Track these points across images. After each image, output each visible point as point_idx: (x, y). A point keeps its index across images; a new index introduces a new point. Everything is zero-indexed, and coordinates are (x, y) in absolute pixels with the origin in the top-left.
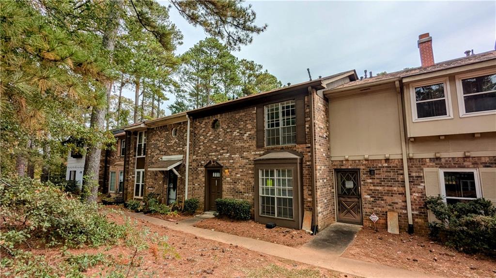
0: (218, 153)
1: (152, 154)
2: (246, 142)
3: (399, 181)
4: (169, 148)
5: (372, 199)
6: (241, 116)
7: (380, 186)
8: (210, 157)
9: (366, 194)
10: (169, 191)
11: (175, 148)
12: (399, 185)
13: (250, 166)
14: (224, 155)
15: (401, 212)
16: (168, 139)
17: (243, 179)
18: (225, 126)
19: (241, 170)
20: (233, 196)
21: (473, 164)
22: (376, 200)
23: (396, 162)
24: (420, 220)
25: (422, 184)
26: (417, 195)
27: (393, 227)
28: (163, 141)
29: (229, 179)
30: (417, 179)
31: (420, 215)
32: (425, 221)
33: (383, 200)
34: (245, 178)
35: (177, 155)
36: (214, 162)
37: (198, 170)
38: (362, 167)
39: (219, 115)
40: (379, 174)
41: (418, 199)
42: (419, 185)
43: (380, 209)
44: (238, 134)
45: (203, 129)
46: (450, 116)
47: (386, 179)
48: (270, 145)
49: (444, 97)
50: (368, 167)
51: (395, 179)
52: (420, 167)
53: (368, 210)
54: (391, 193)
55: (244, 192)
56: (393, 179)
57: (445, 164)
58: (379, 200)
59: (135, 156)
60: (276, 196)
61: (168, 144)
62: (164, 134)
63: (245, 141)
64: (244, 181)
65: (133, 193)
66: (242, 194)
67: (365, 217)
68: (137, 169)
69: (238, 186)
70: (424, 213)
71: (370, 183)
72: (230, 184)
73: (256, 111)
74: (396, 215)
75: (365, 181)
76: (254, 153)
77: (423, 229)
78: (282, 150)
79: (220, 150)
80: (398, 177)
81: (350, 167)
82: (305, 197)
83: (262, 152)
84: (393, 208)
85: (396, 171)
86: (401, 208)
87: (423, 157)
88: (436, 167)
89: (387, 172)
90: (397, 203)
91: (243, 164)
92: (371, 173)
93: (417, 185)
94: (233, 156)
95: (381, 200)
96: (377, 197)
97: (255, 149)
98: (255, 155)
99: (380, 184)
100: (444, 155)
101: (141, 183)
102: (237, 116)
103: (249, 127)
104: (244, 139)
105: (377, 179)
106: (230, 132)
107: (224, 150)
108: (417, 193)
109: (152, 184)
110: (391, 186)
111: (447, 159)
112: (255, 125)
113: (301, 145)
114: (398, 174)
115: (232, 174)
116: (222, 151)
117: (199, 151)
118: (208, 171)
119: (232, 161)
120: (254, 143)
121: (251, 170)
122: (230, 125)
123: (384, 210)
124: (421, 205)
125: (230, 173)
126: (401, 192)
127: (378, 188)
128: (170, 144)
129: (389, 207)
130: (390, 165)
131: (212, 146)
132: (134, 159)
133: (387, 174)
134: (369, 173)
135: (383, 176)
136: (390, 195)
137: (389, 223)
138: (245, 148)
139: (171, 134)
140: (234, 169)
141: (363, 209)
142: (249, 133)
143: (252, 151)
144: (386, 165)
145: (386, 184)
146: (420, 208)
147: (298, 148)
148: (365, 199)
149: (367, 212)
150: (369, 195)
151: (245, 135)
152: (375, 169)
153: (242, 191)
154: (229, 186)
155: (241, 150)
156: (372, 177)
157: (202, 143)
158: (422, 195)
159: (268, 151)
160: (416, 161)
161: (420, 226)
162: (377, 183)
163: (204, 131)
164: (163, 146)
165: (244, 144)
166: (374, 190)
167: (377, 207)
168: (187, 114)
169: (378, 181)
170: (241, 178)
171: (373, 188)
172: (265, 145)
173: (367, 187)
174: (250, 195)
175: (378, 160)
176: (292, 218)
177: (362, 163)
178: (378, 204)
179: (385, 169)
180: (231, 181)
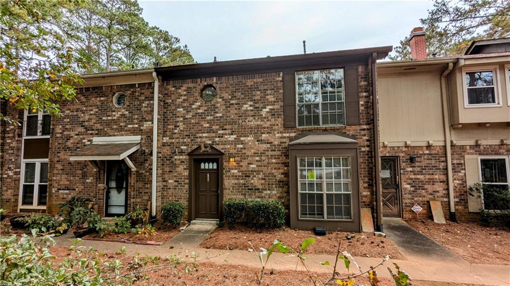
0: (214, 135)
1: (66, 133)
2: (265, 120)
3: (440, 169)
4: (108, 124)
5: (412, 188)
6: (257, 83)
7: (421, 174)
8: (199, 140)
9: (405, 183)
10: (108, 193)
11: (121, 124)
12: (441, 173)
13: (273, 153)
14: (226, 137)
15: (442, 200)
16: (104, 109)
17: (262, 171)
18: (226, 96)
19: (257, 158)
20: (245, 195)
21: (507, 151)
22: (417, 189)
23: (438, 149)
24: (460, 207)
25: (463, 171)
26: (458, 182)
27: (439, 217)
28: (92, 112)
29: (236, 171)
30: (458, 167)
31: (460, 202)
32: (465, 208)
33: (424, 189)
34: (264, 169)
35: (127, 135)
36: (206, 147)
37: (173, 160)
38: (402, 155)
39: (215, 79)
40: (420, 162)
41: (458, 187)
42: (460, 172)
43: (421, 199)
44: (252, 108)
45: (183, 98)
46: (499, 104)
47: (427, 167)
48: (304, 125)
49: (493, 85)
50: (408, 155)
51: (437, 167)
52: (461, 154)
53: (408, 201)
54: (433, 182)
55: (262, 190)
56: (435, 167)
57: (483, 151)
58: (420, 189)
59: (20, 135)
60: (325, 192)
61: (104, 118)
62: (96, 101)
63: (265, 118)
64: (264, 174)
65: (17, 200)
66: (260, 192)
67: (404, 209)
68: (24, 158)
69: (252, 181)
70: (464, 200)
71: (411, 172)
72: (237, 179)
73: (283, 78)
74: (439, 203)
75: (404, 169)
76: (280, 135)
77: (463, 216)
78: (325, 133)
79: (218, 130)
80: (439, 164)
81: (387, 155)
82: (361, 191)
83: (293, 135)
84: (434, 197)
85: (437, 158)
86: (442, 197)
87: (463, 145)
88: (476, 154)
89: (428, 159)
90: (438, 192)
91: (261, 150)
92: (412, 160)
93: (458, 172)
94: (242, 139)
95: (422, 189)
96: (417, 186)
97: (282, 130)
98: (281, 138)
99: (421, 173)
100: (484, 142)
101: (37, 183)
102: (249, 83)
103: (271, 100)
104: (262, 115)
105: (418, 167)
106: (236, 104)
107: (225, 129)
108: (458, 180)
109: (67, 183)
110: (433, 174)
111: (485, 146)
112: (281, 96)
113: (352, 126)
114: (439, 162)
115: (242, 164)
116: (221, 132)
117: (176, 131)
118: (195, 160)
119: (241, 146)
120: (280, 121)
121: (275, 158)
122: (236, 94)
123: (425, 199)
124: (461, 192)
125: (238, 163)
126: (442, 180)
127: (418, 177)
128: (109, 118)
129: (431, 196)
130: (432, 152)
131: (202, 123)
132: (19, 142)
133: (428, 162)
134: (409, 161)
135: (425, 163)
136: (431, 183)
137: (433, 213)
138: (265, 128)
139: (112, 101)
140: (244, 157)
141: (403, 200)
142: (271, 107)
143: (276, 132)
144: (427, 152)
145: (427, 172)
146: (460, 195)
147: (349, 130)
148: (406, 189)
149: (406, 203)
150: (409, 184)
151: (264, 110)
152: (415, 156)
153: (260, 187)
154: (236, 182)
155: (257, 131)
156: (413, 165)
157: (181, 119)
158: (463, 182)
159: (303, 133)
160: (457, 148)
161: (460, 213)
162: (418, 171)
163: (184, 100)
164: (94, 121)
165: (261, 123)
166: (415, 179)
167: (417, 197)
168: (155, 71)
169: (419, 169)
170: (256, 169)
171: (413, 177)
172: (297, 126)
173: (407, 177)
174: (274, 192)
175: (419, 146)
176: (351, 218)
177: (401, 150)
178: (418, 194)
179: (426, 157)
180: (240, 174)
